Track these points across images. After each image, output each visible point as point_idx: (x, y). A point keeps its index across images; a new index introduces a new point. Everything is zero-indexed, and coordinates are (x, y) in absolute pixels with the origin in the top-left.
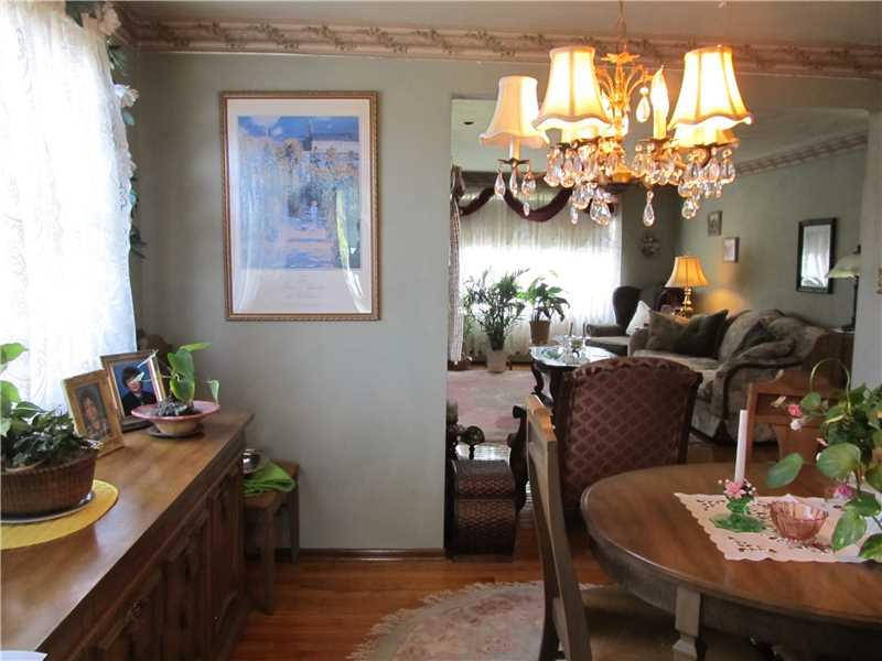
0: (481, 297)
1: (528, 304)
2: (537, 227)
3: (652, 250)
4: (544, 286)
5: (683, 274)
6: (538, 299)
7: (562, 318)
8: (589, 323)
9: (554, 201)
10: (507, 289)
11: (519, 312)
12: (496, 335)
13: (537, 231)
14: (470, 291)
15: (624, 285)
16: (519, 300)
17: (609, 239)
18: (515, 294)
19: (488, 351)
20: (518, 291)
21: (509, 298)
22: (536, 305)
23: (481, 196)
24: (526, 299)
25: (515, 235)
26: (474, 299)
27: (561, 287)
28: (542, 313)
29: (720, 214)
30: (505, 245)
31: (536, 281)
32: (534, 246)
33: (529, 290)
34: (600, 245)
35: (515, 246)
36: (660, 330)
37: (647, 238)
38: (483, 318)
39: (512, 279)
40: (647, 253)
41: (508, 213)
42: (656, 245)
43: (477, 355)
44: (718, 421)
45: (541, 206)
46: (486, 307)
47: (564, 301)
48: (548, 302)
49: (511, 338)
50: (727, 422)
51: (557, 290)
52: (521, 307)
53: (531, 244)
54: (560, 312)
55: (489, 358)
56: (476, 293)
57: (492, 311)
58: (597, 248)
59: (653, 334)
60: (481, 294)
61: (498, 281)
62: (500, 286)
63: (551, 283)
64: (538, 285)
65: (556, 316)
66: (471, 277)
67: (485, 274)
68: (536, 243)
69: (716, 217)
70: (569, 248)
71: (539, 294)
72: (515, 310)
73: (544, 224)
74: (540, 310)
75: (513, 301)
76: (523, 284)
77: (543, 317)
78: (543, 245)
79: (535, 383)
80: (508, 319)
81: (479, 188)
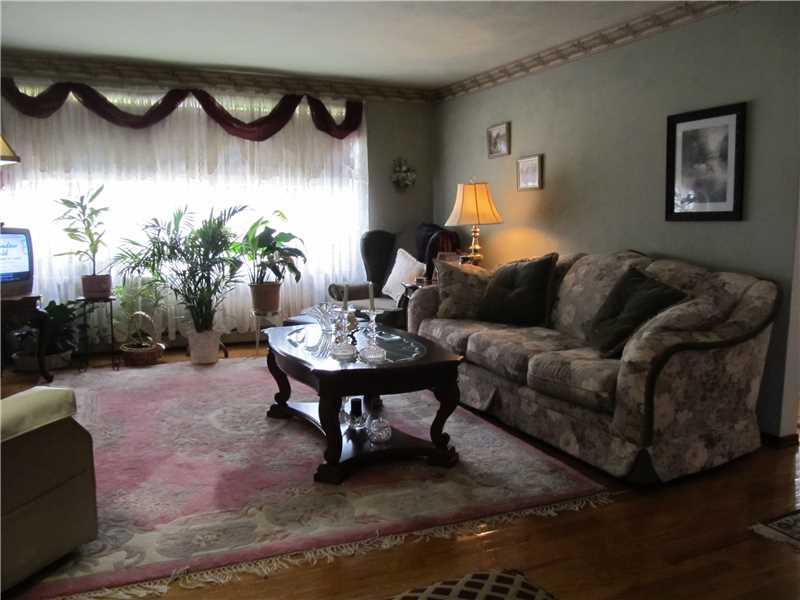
0: (174, 251)
1: (245, 259)
2: (252, 148)
3: (407, 182)
4: (269, 231)
5: (471, 207)
6: (260, 252)
7: (298, 278)
8: (331, 282)
9: (274, 110)
10: (213, 238)
11: (233, 272)
12: (201, 309)
13: (252, 154)
14: (155, 241)
15: (374, 229)
16: (233, 254)
17: (353, 168)
18: (226, 245)
19: (190, 332)
20: (231, 240)
21: (218, 250)
22: (259, 260)
23: (165, 100)
24: (242, 252)
25: (221, 161)
26: (161, 253)
27: (293, 234)
28: (269, 271)
29: (509, 125)
30: (206, 175)
31: (256, 225)
32: (248, 177)
33: (247, 237)
34: (341, 177)
35: (221, 177)
36: (455, 288)
37: (400, 167)
38: (178, 283)
39: (221, 223)
40: (399, 185)
41: (209, 126)
42: (411, 176)
43: (172, 337)
44: (630, 448)
45: (256, 118)
46: (183, 266)
47: (297, 253)
48: (276, 255)
49: (224, 310)
50: (650, 450)
51: (288, 237)
52: (236, 264)
53: (244, 174)
54: (293, 268)
55: (191, 341)
56: (164, 244)
57: (193, 273)
58: (336, 180)
59: (446, 295)
60: (174, 247)
61: (198, 226)
62: (203, 233)
63: (279, 227)
64: (260, 230)
65: (288, 274)
66: (156, 220)
67: (178, 217)
68: (252, 172)
69: (502, 130)
70: (299, 179)
71: (260, 245)
72: (227, 268)
73: (263, 144)
74: (263, 266)
75: (223, 255)
76: (238, 229)
77: (270, 276)
78: (263, 175)
79: (276, 389)
80: (217, 284)
81: (162, 87)
